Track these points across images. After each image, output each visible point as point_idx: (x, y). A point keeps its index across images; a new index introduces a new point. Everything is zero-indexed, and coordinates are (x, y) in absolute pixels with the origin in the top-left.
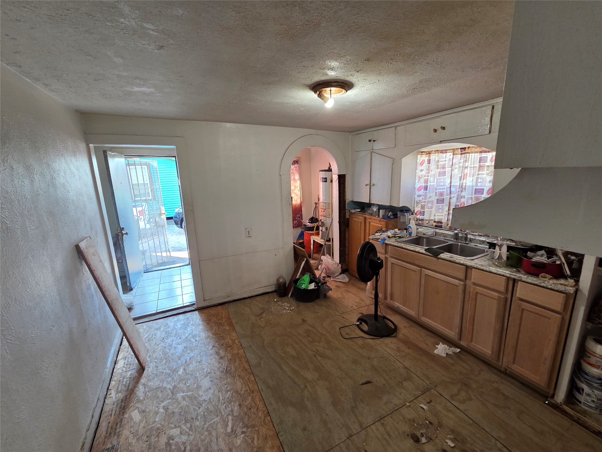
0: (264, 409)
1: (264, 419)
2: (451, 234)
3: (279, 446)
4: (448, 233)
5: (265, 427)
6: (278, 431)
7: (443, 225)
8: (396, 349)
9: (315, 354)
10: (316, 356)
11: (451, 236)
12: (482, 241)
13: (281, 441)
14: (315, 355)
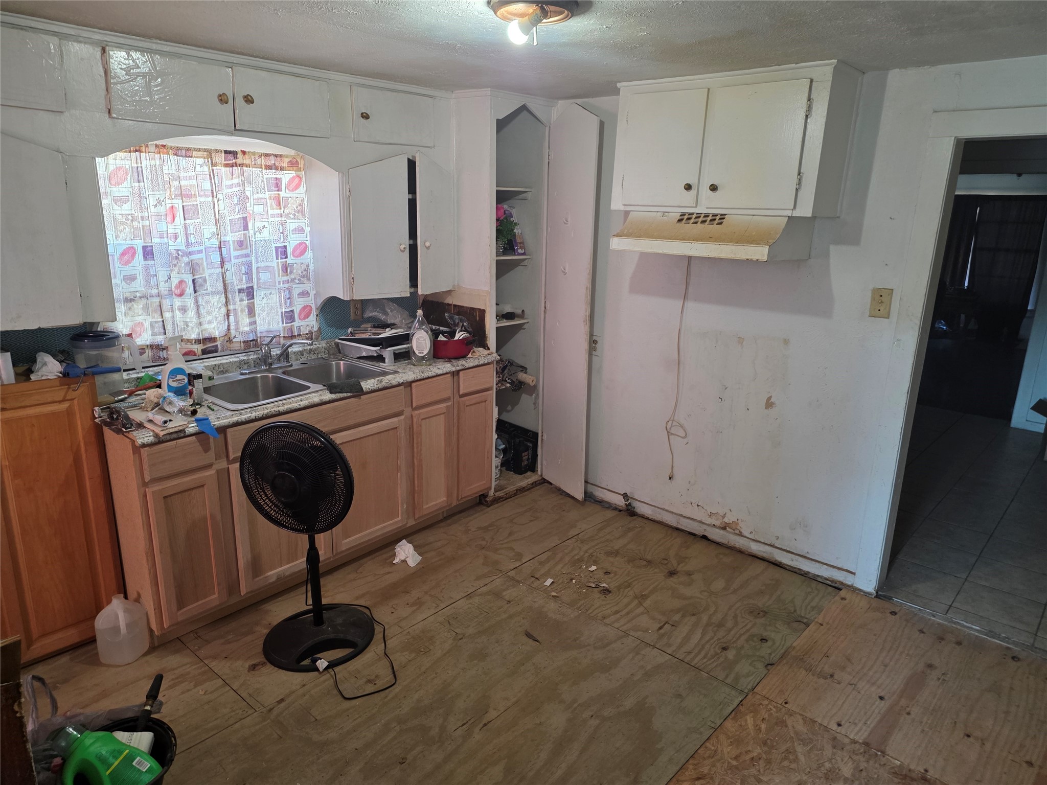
0: (691, 767)
1: (709, 757)
2: (235, 360)
3: (733, 719)
4: (228, 361)
5: (722, 751)
6: (711, 730)
7: (218, 343)
8: (415, 608)
9: (481, 725)
10: (485, 721)
11: (238, 364)
12: (299, 353)
13: (722, 720)
14: (485, 725)
